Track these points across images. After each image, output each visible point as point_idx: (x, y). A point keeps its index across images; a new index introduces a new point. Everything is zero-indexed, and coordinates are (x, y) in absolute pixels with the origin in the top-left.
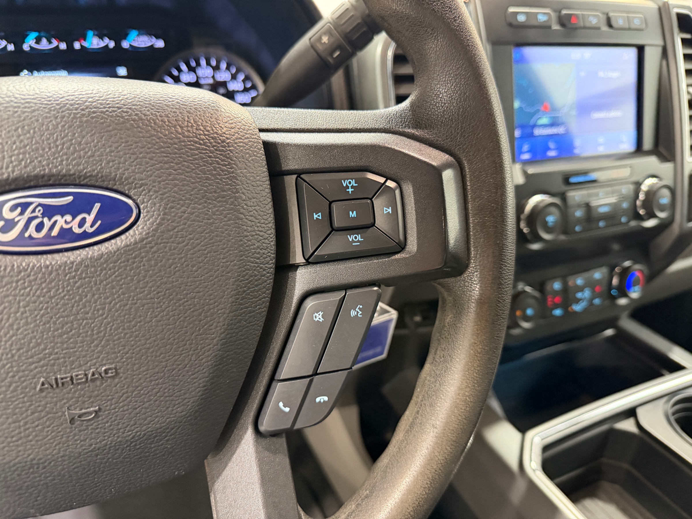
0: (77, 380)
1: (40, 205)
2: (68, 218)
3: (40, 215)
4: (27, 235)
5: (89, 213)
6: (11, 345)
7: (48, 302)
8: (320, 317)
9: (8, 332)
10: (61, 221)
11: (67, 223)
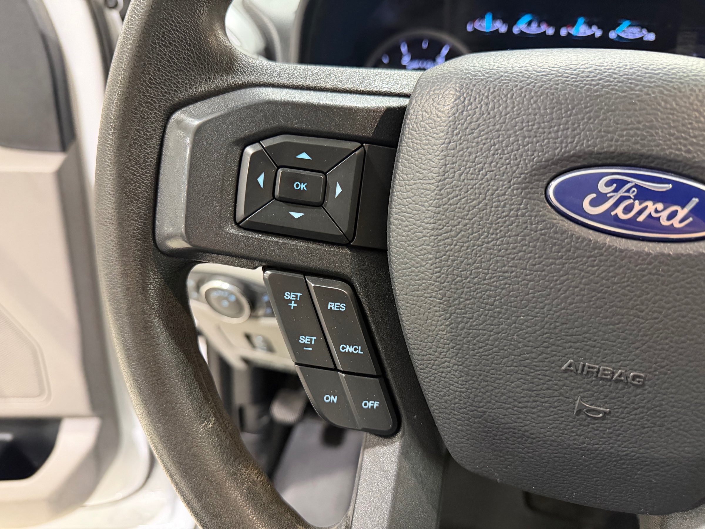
0: (603, 374)
1: (636, 186)
2: (660, 206)
3: (632, 196)
4: (613, 213)
5: (683, 207)
6: (558, 317)
7: (609, 287)
9: (561, 303)
10: (651, 206)
11: (656, 211)
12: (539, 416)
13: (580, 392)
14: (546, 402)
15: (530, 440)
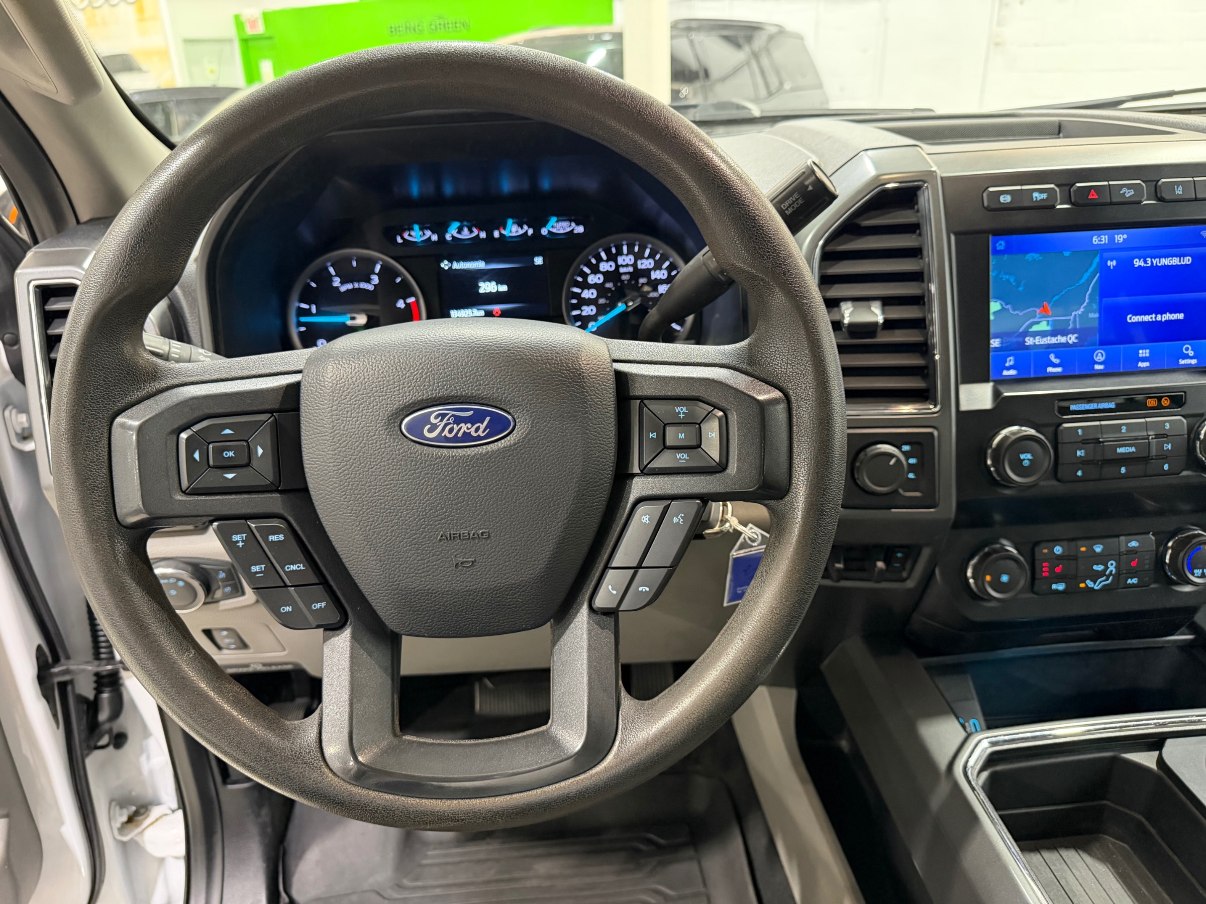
0: (463, 536)
1: (453, 416)
2: (469, 425)
3: (452, 422)
4: (443, 435)
5: (482, 423)
6: (426, 506)
7: (451, 481)
8: (647, 519)
9: (425, 498)
10: (464, 427)
11: (468, 429)
12: (433, 576)
13: (454, 552)
14: (435, 565)
15: (433, 595)
